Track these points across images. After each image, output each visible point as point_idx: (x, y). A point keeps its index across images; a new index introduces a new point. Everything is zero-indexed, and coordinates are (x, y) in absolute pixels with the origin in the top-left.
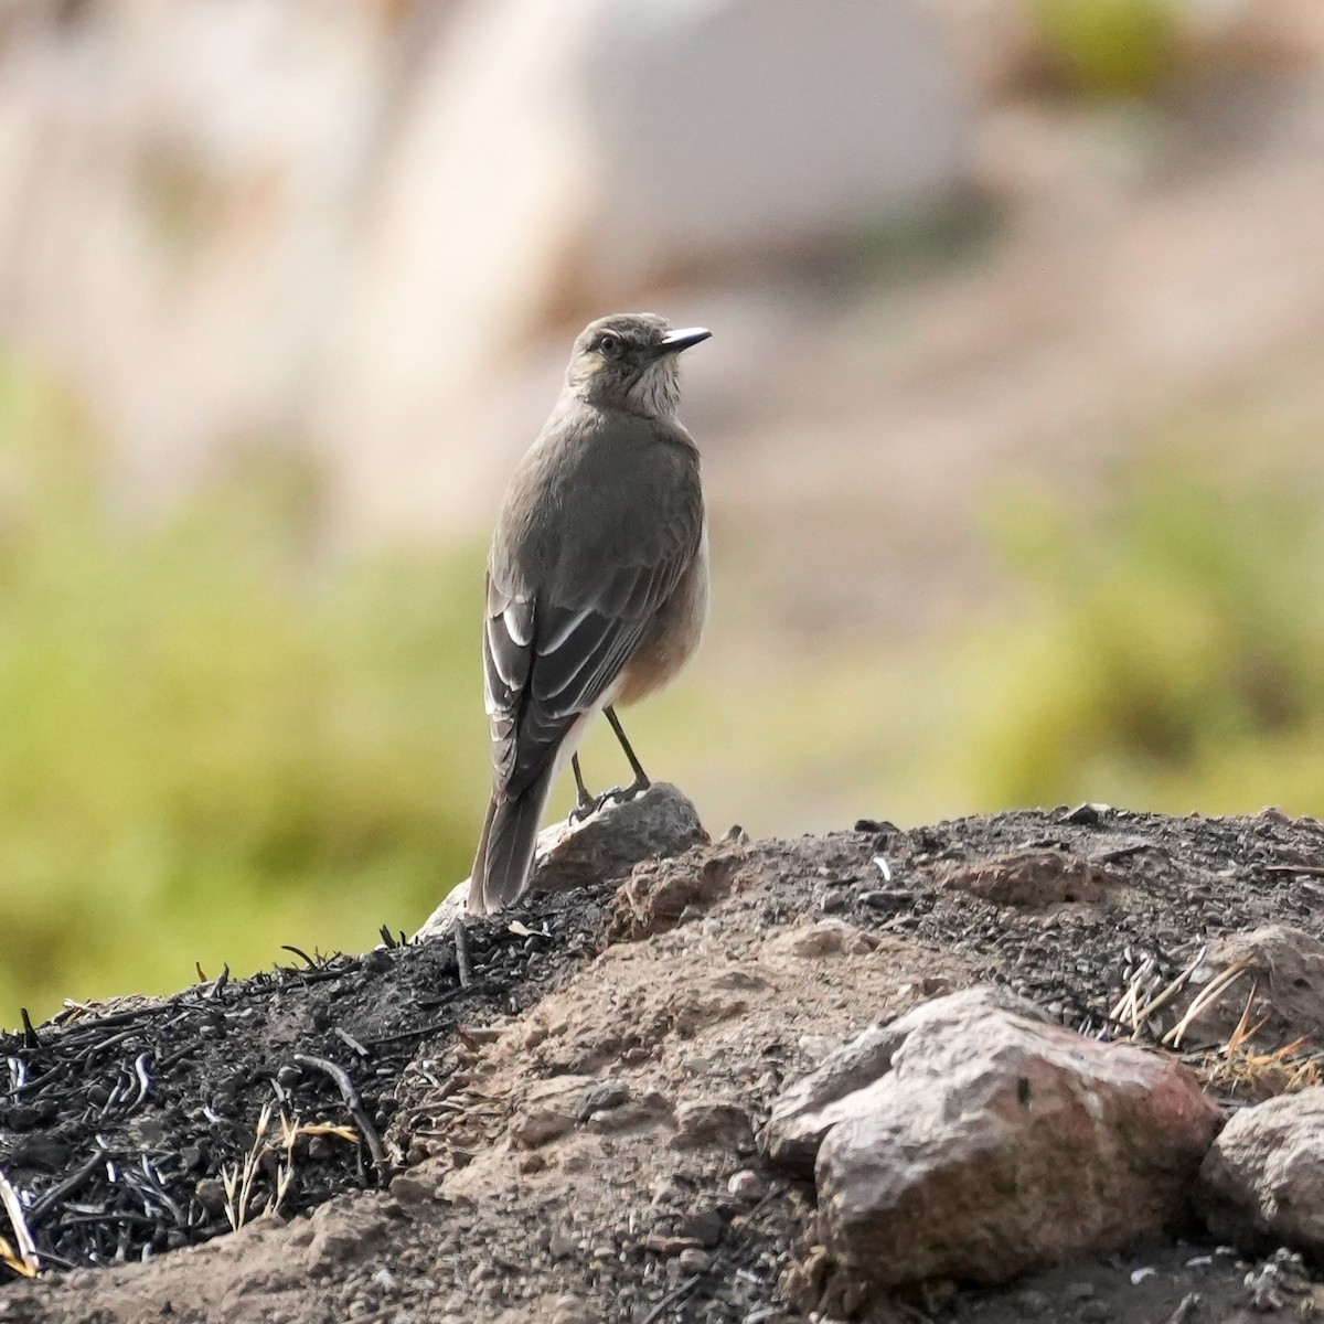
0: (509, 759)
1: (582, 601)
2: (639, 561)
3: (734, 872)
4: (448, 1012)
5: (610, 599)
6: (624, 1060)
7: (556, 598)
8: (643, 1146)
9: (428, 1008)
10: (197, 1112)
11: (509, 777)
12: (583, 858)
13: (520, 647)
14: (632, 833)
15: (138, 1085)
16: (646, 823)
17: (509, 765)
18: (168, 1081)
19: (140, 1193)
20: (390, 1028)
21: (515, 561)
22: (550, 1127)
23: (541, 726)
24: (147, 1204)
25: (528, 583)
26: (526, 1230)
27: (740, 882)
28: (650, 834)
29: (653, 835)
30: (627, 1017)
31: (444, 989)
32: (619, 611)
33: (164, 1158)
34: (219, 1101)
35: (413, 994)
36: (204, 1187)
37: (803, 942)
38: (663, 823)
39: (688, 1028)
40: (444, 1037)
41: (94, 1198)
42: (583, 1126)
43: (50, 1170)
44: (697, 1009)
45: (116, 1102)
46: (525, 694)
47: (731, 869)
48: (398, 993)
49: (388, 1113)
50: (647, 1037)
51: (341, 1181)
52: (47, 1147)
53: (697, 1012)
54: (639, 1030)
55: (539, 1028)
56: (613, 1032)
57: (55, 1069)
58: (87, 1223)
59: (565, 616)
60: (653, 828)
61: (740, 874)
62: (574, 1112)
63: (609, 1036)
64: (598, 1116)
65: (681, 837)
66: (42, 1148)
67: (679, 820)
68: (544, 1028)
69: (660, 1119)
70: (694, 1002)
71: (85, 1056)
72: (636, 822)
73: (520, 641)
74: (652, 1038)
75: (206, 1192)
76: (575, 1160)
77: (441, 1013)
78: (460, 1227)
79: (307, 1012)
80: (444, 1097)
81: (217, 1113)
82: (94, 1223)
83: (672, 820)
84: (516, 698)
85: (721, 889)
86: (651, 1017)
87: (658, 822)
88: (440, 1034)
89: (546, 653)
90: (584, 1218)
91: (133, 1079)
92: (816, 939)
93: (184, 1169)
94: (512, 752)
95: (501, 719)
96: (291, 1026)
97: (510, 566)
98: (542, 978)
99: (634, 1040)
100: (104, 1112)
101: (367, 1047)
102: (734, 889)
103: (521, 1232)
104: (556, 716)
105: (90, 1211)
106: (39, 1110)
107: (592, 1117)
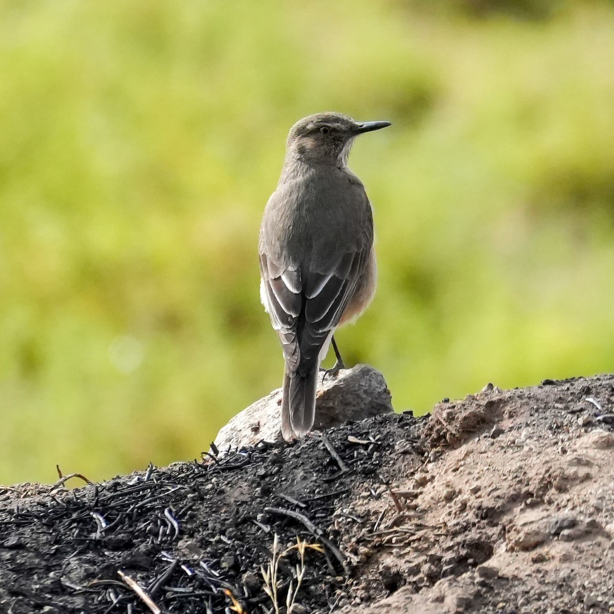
0: (297, 354)
1: (327, 270)
2: (354, 249)
3: (503, 407)
4: (341, 484)
5: (342, 269)
6: (526, 504)
7: (312, 268)
8: (596, 548)
9: (330, 482)
10: (217, 538)
11: (298, 363)
12: (331, 404)
13: (296, 294)
14: (355, 391)
15: (172, 526)
16: (362, 385)
17: (297, 357)
18: (186, 523)
19: (207, 581)
20: (309, 493)
21: (285, 249)
22: (538, 538)
23: (313, 336)
24: (212, 587)
25: (295, 260)
26: (561, 592)
27: (510, 412)
28: (364, 391)
29: (365, 392)
30: (520, 482)
31: (333, 472)
32: (347, 276)
33: (212, 563)
34: (230, 532)
35: (315, 475)
36: (247, 577)
37: (597, 442)
38: (370, 386)
39: (563, 487)
40: (348, 496)
41: (181, 583)
42: (556, 538)
43: (146, 570)
44: (566, 477)
45: (164, 534)
46: (301, 319)
47: (501, 406)
48: (305, 475)
49: (335, 537)
50: (537, 492)
51: (320, 573)
52: (141, 558)
53: (566, 479)
54: (531, 488)
55: (450, 490)
56: (515, 490)
57: (118, 518)
58: (182, 597)
59: (319, 278)
60: (365, 388)
61: (508, 409)
62: (547, 531)
63: (512, 492)
64: (566, 532)
65: (379, 392)
66: (139, 559)
67: (378, 384)
68: (453, 489)
69: (597, 533)
70: (563, 473)
71: (132, 510)
72: (357, 385)
73: (295, 291)
74: (541, 493)
75: (248, 580)
76: (564, 555)
77: (337, 485)
78: (523, 592)
79: (249, 486)
80: (391, 527)
81: (230, 538)
82: (186, 597)
83: (374, 383)
84: (295, 321)
85: (497, 416)
86: (537, 481)
87: (367, 385)
88: (344, 495)
89: (311, 297)
90: (591, 585)
91: (168, 522)
92: (604, 440)
93: (225, 568)
94: (297, 350)
95: (287, 332)
96: (242, 493)
97: (282, 251)
98: (390, 465)
99: (529, 494)
100: (159, 539)
101: (304, 502)
102: (506, 416)
103: (559, 594)
104: (320, 331)
105: (184, 591)
106: (124, 538)
107: (562, 533)
